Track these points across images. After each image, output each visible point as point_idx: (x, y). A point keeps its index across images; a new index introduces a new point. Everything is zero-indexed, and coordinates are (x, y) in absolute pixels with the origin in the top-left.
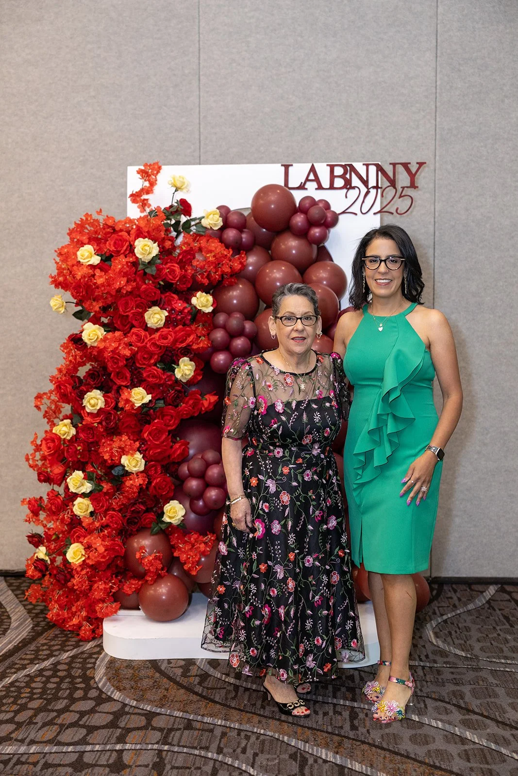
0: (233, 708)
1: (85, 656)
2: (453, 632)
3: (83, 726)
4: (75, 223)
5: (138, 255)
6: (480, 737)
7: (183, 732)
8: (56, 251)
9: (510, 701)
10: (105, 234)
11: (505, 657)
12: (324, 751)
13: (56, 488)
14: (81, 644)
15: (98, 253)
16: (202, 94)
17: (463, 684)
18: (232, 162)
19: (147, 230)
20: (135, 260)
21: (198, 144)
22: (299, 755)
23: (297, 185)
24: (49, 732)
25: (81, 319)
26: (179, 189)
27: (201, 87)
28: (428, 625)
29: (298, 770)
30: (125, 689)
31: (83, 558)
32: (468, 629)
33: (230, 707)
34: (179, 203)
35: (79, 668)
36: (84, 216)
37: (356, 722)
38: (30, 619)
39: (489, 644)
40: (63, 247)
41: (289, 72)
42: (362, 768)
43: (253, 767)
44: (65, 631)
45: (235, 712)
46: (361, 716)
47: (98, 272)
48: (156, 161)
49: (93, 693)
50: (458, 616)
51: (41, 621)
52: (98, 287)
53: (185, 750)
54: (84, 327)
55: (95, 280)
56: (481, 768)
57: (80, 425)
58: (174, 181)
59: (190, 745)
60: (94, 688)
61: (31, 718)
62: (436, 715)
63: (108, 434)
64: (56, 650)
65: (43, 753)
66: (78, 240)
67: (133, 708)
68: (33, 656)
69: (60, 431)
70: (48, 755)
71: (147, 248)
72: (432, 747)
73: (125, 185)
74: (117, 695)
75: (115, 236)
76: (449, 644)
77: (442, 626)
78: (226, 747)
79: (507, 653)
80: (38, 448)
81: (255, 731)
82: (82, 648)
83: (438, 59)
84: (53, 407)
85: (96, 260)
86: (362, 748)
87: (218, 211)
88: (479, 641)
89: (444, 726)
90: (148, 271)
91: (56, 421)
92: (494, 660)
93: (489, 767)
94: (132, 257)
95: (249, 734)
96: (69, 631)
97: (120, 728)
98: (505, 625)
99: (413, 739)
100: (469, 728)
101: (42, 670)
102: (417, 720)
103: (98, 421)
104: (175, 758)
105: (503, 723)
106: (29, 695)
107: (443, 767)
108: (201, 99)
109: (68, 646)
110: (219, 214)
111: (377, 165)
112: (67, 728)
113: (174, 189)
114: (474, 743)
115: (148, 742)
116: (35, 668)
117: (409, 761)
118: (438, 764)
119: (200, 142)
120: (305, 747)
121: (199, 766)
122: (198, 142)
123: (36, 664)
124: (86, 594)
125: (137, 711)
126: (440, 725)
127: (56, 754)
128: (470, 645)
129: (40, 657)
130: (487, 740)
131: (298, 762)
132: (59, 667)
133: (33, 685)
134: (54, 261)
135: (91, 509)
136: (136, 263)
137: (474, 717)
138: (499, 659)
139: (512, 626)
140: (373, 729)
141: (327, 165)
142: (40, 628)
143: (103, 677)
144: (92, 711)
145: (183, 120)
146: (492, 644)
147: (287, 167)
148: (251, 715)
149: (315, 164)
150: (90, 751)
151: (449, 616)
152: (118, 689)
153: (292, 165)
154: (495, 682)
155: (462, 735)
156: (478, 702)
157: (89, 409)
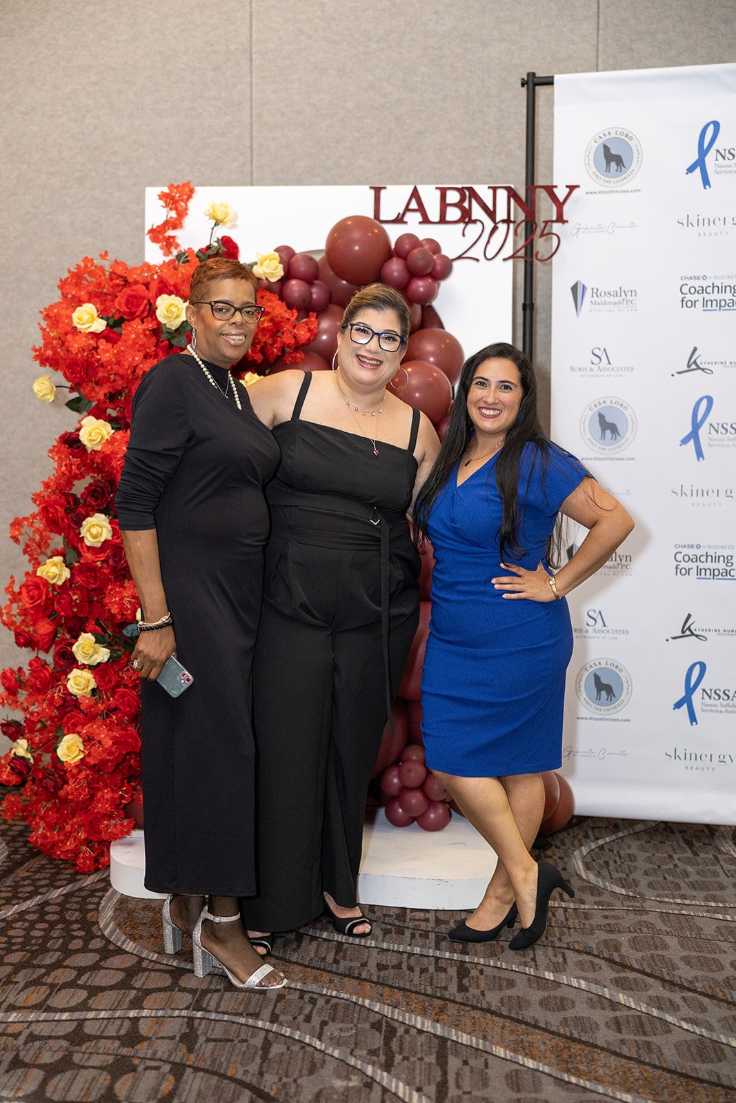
0: (294, 963)
1: (83, 894)
2: (611, 863)
3: (82, 987)
4: (69, 271)
5: (160, 319)
6: (637, 1001)
7: (223, 995)
8: (41, 312)
9: (685, 954)
10: (112, 287)
11: (683, 895)
12: (419, 1018)
13: (42, 655)
14: (78, 877)
15: (102, 314)
16: (255, 81)
17: (619, 931)
18: (298, 182)
19: (173, 283)
20: (155, 327)
21: (248, 154)
22: (384, 1024)
23: (393, 217)
24: (35, 995)
25: (78, 410)
26: (221, 221)
27: (254, 70)
28: (577, 853)
29: (382, 1043)
30: (141, 937)
31: (82, 756)
32: (632, 858)
33: (289, 961)
34: (220, 243)
35: (75, 910)
36: (83, 261)
37: (466, 982)
38: (4, 844)
39: (661, 878)
40: (51, 306)
41: (383, 49)
42: (471, 1041)
43: (320, 1039)
44: (55, 860)
45: (297, 968)
46: (474, 973)
47: (103, 344)
48: (185, 181)
49: (96, 944)
50: (620, 841)
51: (20, 847)
52: (102, 365)
53: (226, 1017)
54: (82, 423)
55: (98, 354)
56: (636, 1041)
57: (77, 564)
58: (214, 210)
59: (233, 1011)
60: (98, 937)
61: (9, 976)
62: (579, 972)
63: (117, 577)
64: (43, 886)
65: (27, 1022)
66: (73, 296)
67: (153, 963)
68: (9, 895)
69: (47, 572)
70: (34, 1024)
71: (174, 309)
72: (570, 1013)
73: (141, 214)
74: (130, 946)
75: (127, 291)
76: (604, 878)
77: (596, 853)
78: (283, 1013)
79: (685, 890)
80: (15, 598)
81: (324, 993)
82: (81, 882)
83: (601, 32)
84: (37, 538)
85: (100, 326)
86: (473, 1015)
87: (277, 255)
88: (647, 875)
89: (589, 986)
90: (174, 342)
91: (41, 558)
92: (667, 900)
93: (647, 1039)
94: (151, 323)
95: (315, 996)
96: (62, 860)
97: (134, 988)
98: (686, 852)
99: (544, 1003)
100: (623, 989)
101: (22, 913)
102: (552, 978)
103: (102, 559)
104: (211, 1028)
105: (672, 983)
106: (5, 945)
107: (583, 1039)
108: (254, 88)
109: (60, 880)
110: (279, 258)
111: (509, 189)
112: (60, 989)
113: (213, 222)
114: (629, 1008)
115: (173, 1007)
116: (14, 909)
117: (537, 1031)
118: (576, 1035)
119: (252, 152)
120: (393, 1013)
121: (245, 1038)
122: (249, 151)
123: (14, 905)
124: (84, 806)
125: (158, 966)
126: (583, 984)
127: (45, 1023)
128: (634, 880)
129: (19, 895)
130: (648, 1004)
131: (383, 1032)
132: (47, 909)
133: (11, 933)
134: (38, 327)
135: (93, 685)
136: (158, 330)
137: (631, 975)
138: (674, 898)
139: (696, 854)
140: (489, 990)
141: (437, 188)
142: (19, 856)
143: (109, 923)
144: (95, 967)
145: (228, 118)
146: (665, 878)
147: (378, 191)
148: (319, 972)
149: (418, 187)
150: (93, 1019)
151: (608, 839)
152: (133, 938)
153: (385, 188)
154: (664, 928)
155: (612, 998)
156: (639, 955)
157: (89, 541)
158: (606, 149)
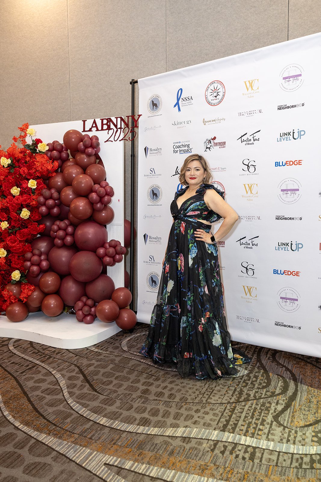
5: (3, 165)
23: (88, 129)
28: (134, 335)
41: (104, 77)
90: (11, 171)
93: (46, 396)
111: (121, 118)
117: (19, 389)
141: (100, 119)
145: (64, 104)
147: (84, 121)
153: (86, 120)
158: (153, 101)
